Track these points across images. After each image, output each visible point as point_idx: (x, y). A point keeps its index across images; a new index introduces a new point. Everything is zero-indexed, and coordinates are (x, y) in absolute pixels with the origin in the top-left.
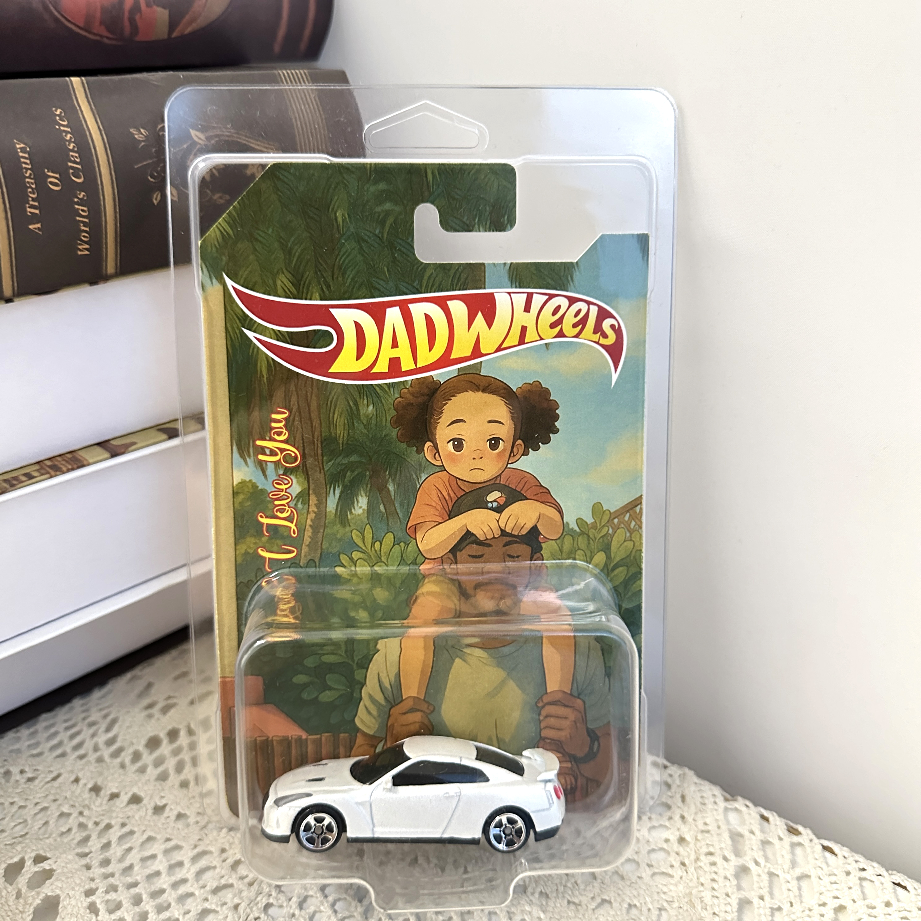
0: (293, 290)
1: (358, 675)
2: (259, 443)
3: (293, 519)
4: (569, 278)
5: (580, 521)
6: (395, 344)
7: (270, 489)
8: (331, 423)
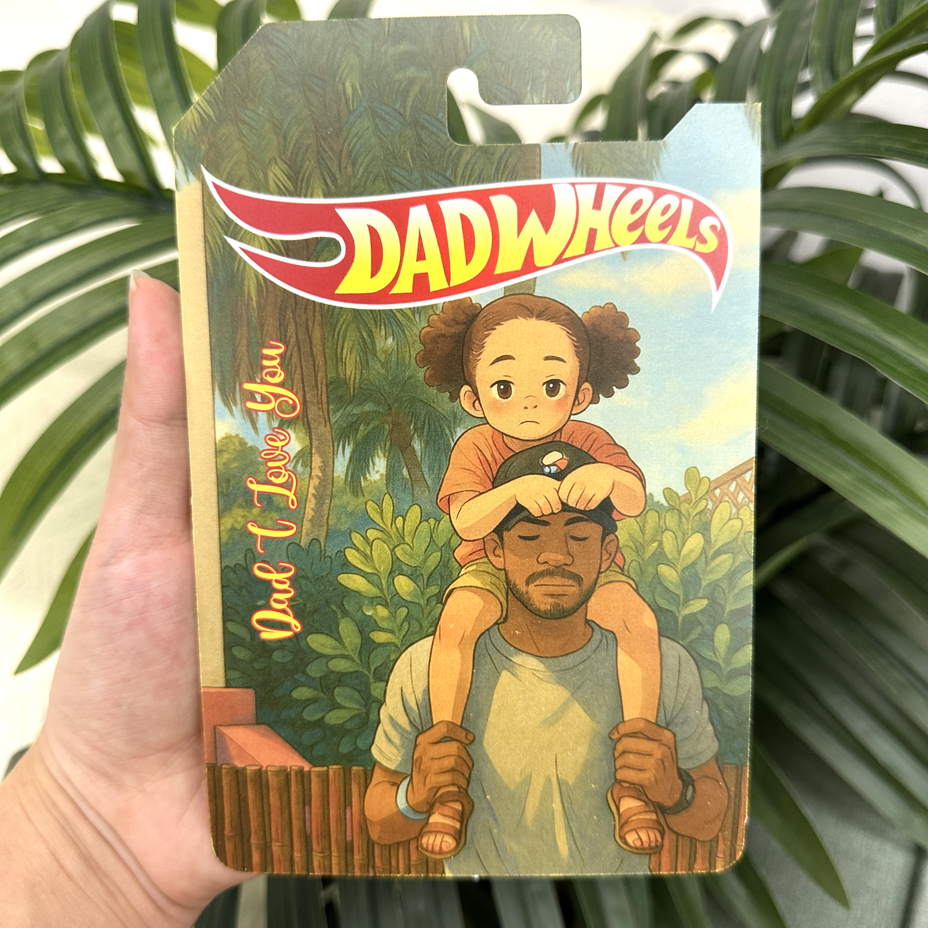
0: (289, 185)
1: (376, 689)
2: (248, 386)
3: (292, 486)
4: (654, 163)
5: (668, 492)
6: (421, 256)
7: (262, 446)
8: (338, 360)
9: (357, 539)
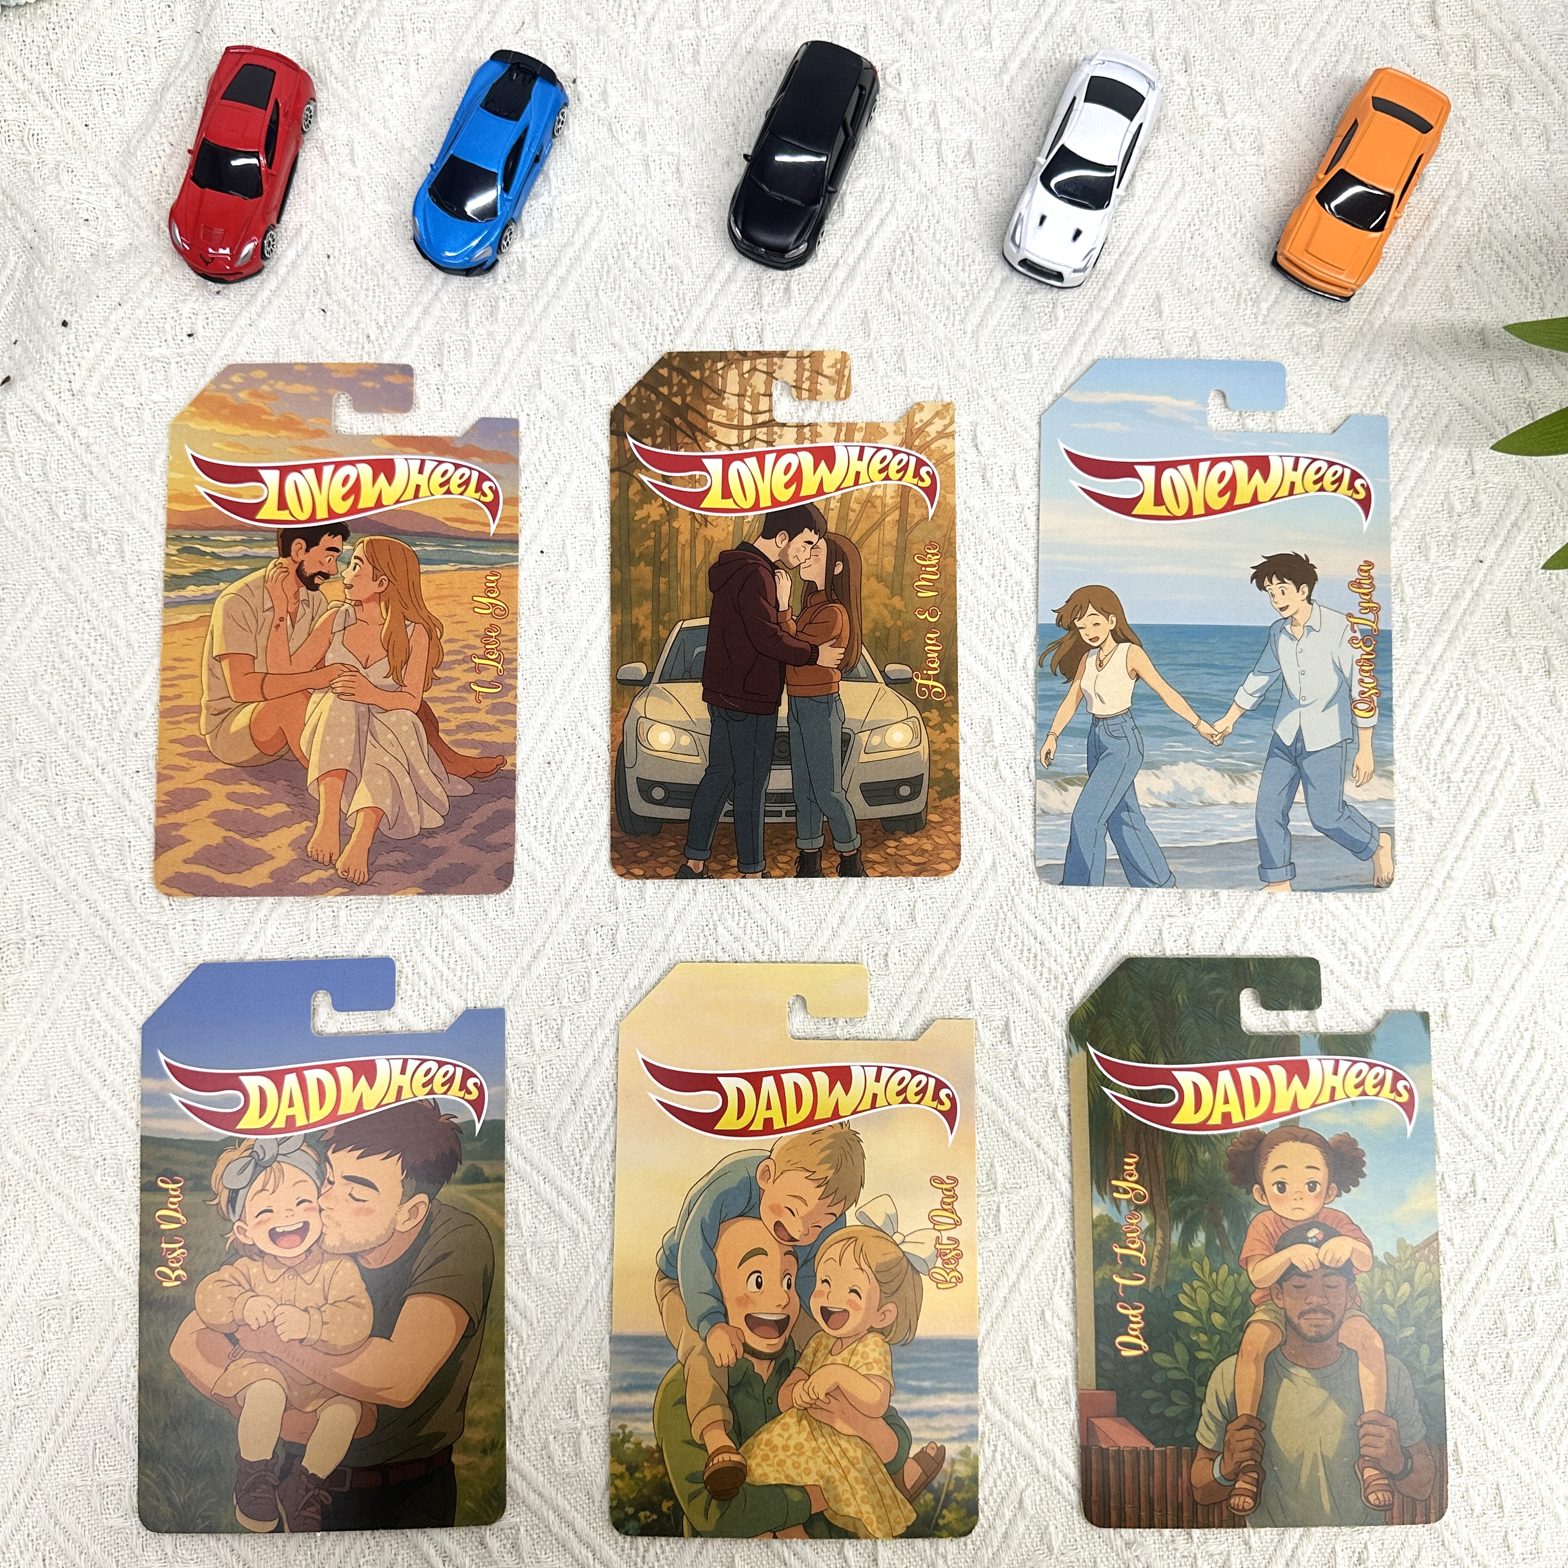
0: (1143, 1056)
2: (1114, 1182)
3: (1143, 1250)
4: (1370, 1047)
5: (1388, 1256)
6: (1226, 1101)
7: (1123, 1223)
8: (1173, 1166)
9: (1186, 1287)
